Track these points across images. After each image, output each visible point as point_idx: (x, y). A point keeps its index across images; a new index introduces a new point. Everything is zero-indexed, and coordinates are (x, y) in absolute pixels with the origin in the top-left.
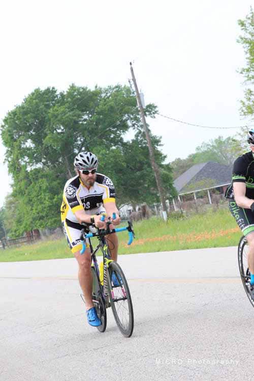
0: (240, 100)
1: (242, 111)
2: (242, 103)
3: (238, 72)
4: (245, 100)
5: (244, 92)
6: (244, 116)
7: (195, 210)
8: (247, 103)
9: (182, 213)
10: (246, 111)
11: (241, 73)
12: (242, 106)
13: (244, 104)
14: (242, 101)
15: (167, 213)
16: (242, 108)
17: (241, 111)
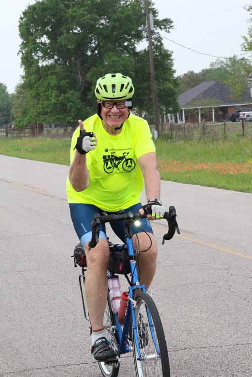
0: (243, 36)
1: (245, 47)
2: (245, 39)
3: (245, 8)
4: (248, 37)
5: (249, 29)
6: (245, 52)
7: (184, 135)
8: (250, 39)
9: (172, 134)
10: (247, 47)
11: (249, 10)
12: (244, 41)
13: (246, 40)
14: (245, 37)
15: (158, 132)
16: (244, 44)
17: (242, 47)
